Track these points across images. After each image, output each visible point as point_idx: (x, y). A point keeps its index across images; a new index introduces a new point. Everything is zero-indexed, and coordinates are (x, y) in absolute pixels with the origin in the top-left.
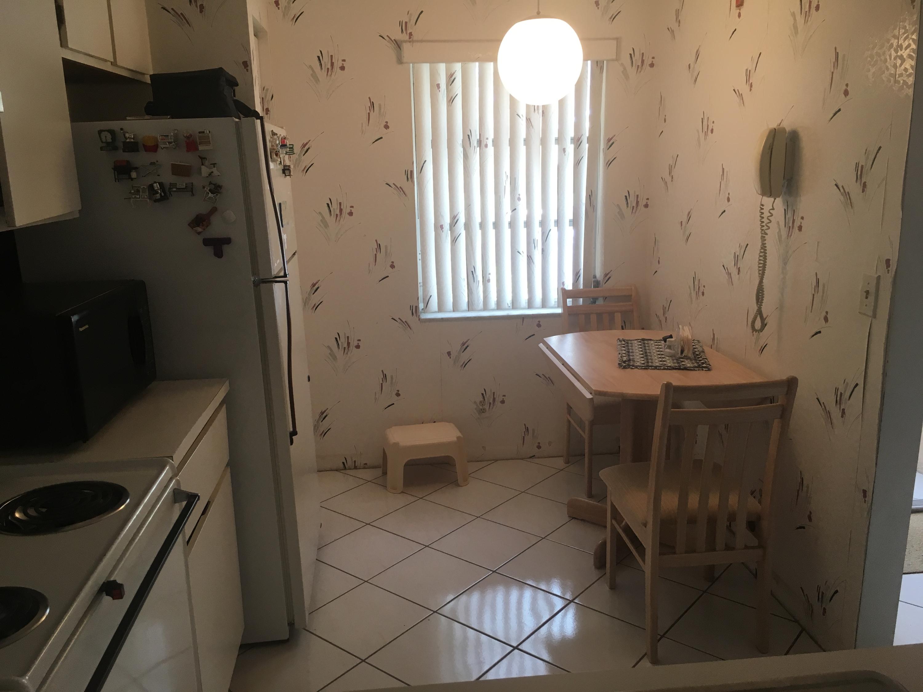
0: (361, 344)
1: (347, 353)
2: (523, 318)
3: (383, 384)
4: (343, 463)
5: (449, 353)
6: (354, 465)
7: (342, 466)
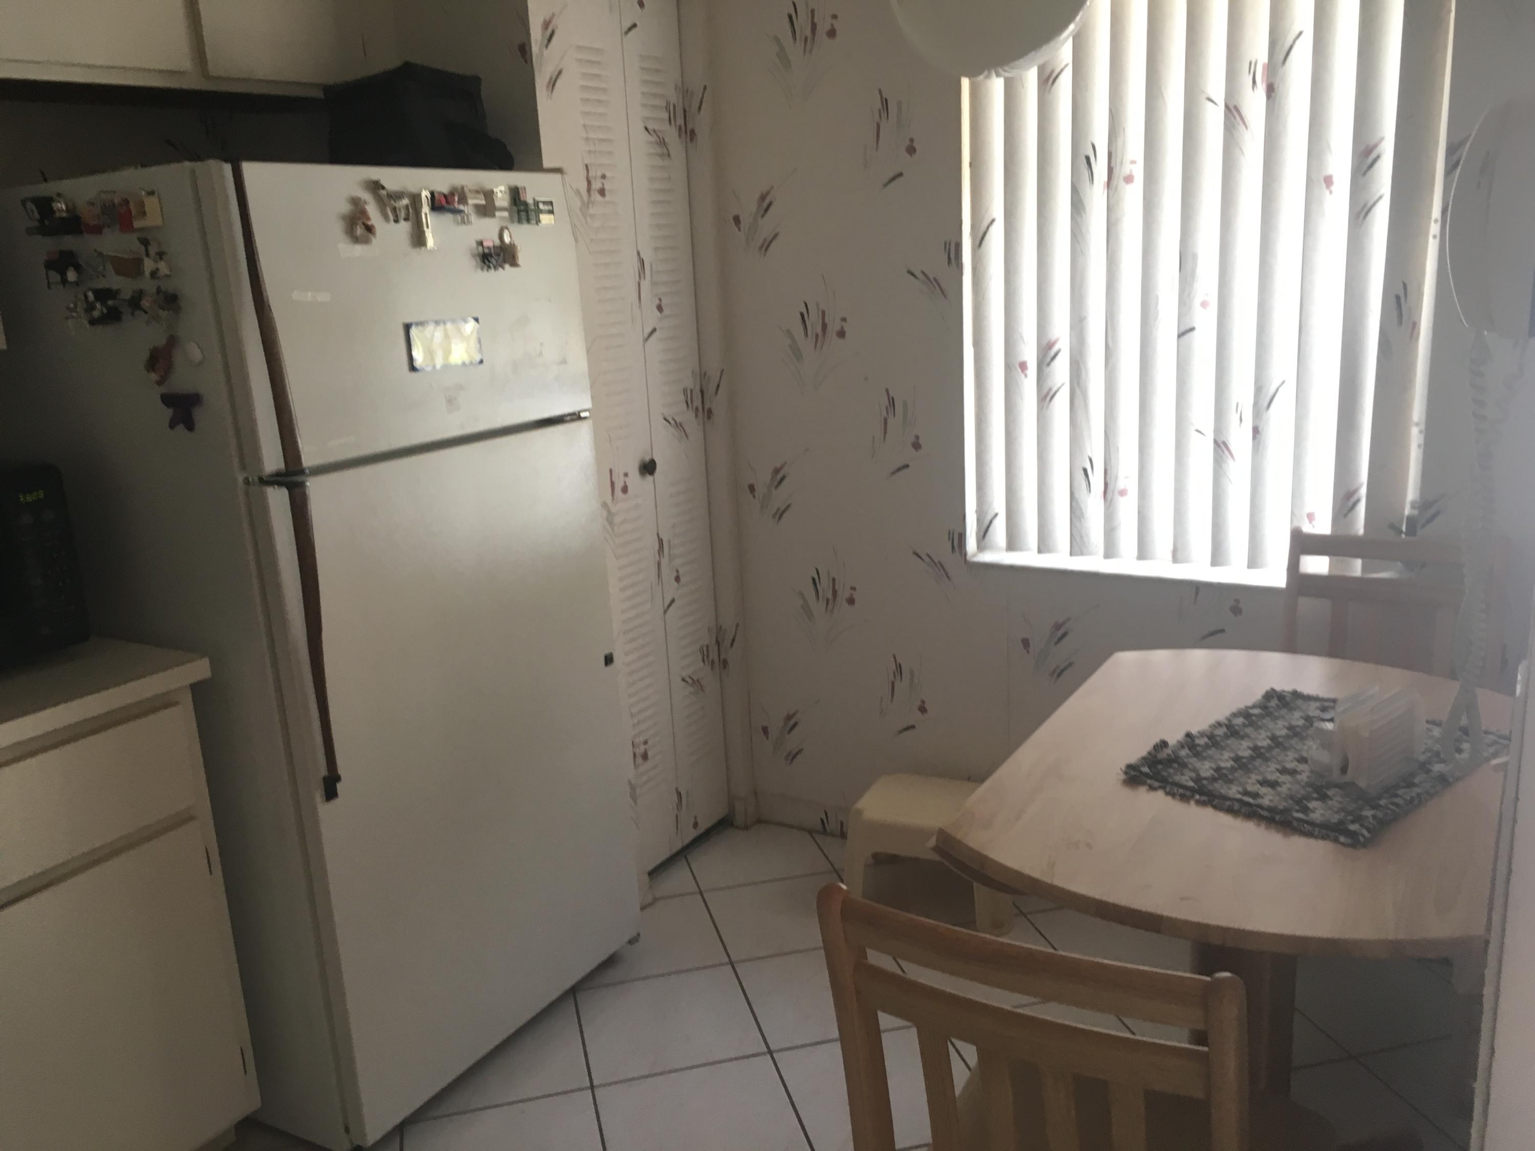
0: (856, 596)
1: (832, 611)
2: (1197, 588)
3: (895, 683)
4: (822, 821)
5: (1026, 643)
6: (839, 828)
7: (820, 827)
